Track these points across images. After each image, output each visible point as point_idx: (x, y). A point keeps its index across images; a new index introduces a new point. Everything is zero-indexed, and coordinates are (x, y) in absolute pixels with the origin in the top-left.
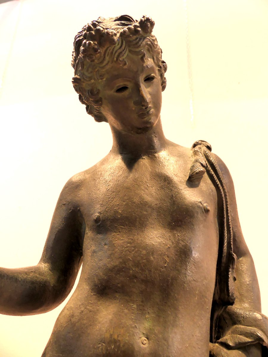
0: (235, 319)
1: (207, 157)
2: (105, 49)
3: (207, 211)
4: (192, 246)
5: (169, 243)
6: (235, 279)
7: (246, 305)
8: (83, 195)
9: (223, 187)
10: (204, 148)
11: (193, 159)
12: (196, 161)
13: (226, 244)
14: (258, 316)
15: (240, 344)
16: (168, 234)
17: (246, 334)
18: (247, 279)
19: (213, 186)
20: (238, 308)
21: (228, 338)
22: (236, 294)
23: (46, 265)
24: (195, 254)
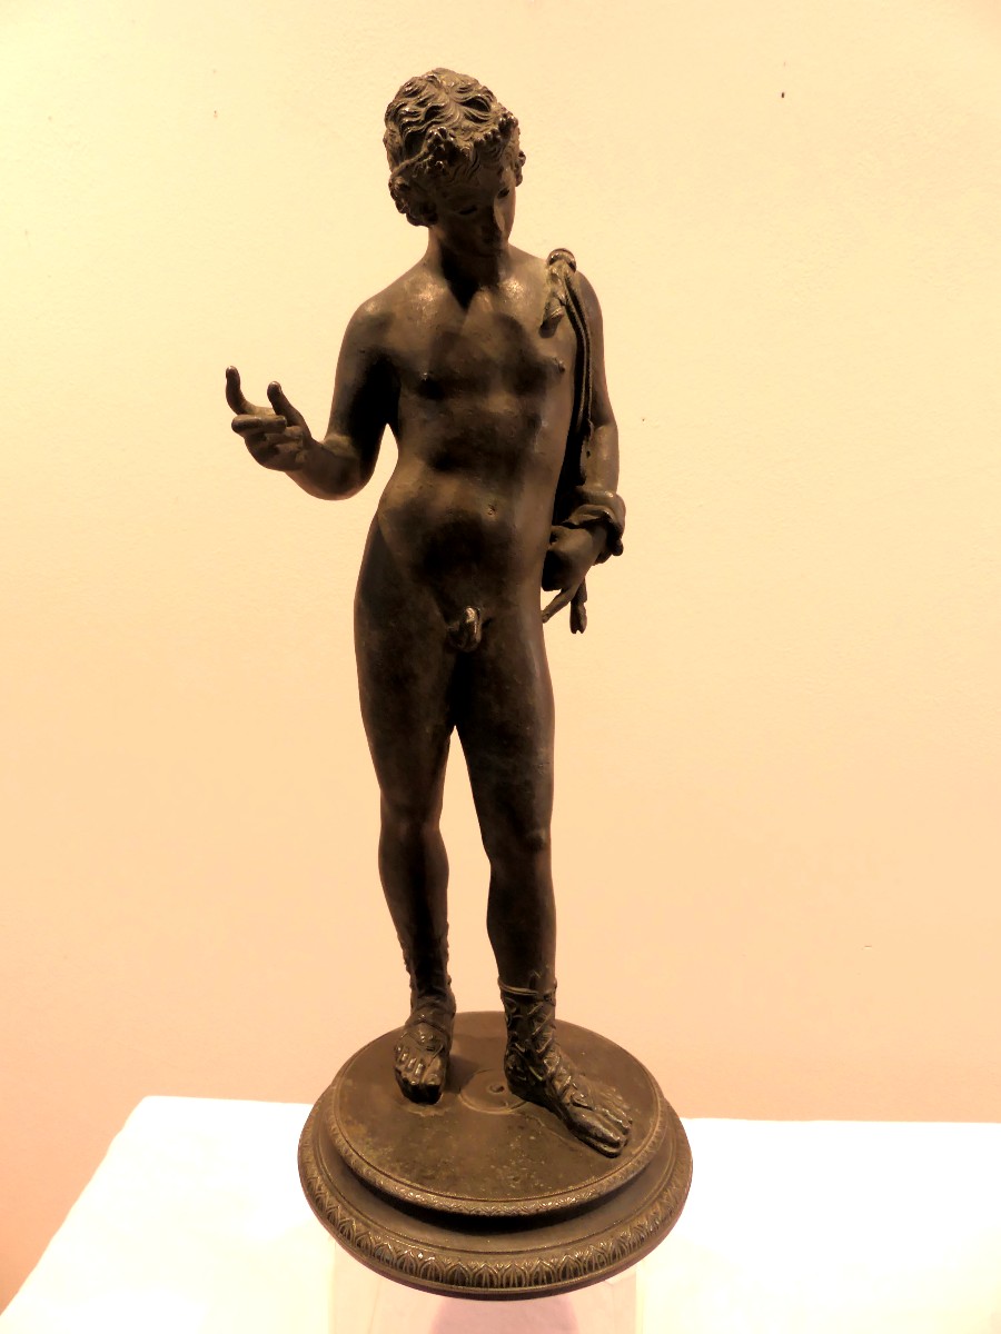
0: (582, 499)
1: (568, 284)
2: (455, 168)
3: (562, 370)
4: (542, 415)
5: (517, 412)
6: (588, 454)
7: (599, 485)
8: (395, 340)
9: (585, 329)
10: (566, 267)
11: (549, 288)
12: (554, 294)
13: (582, 410)
14: (611, 495)
15: (585, 522)
16: (514, 400)
17: (592, 513)
18: (605, 454)
19: (572, 332)
20: (587, 488)
21: (574, 519)
22: (588, 472)
23: (344, 438)
24: (545, 424)
